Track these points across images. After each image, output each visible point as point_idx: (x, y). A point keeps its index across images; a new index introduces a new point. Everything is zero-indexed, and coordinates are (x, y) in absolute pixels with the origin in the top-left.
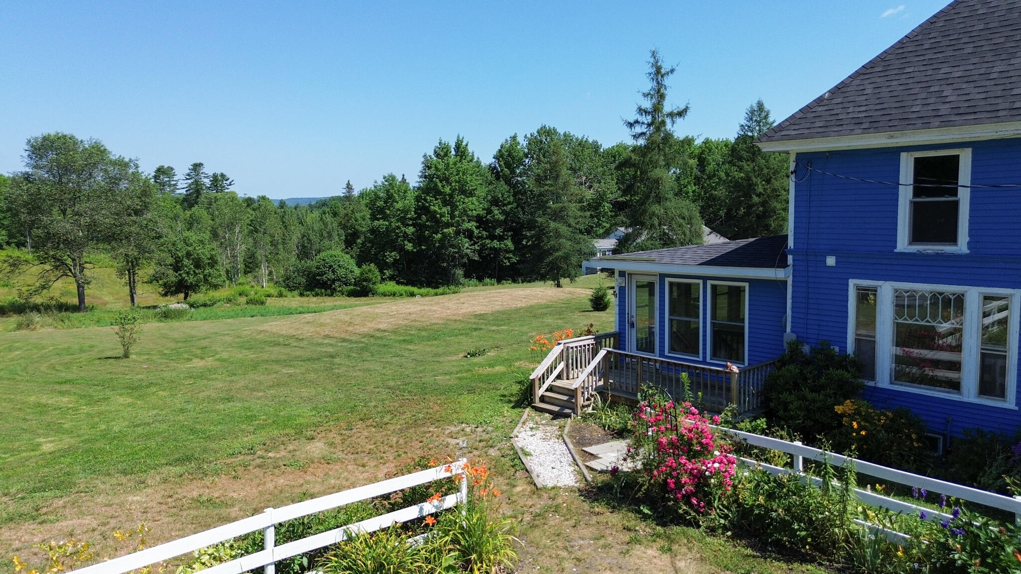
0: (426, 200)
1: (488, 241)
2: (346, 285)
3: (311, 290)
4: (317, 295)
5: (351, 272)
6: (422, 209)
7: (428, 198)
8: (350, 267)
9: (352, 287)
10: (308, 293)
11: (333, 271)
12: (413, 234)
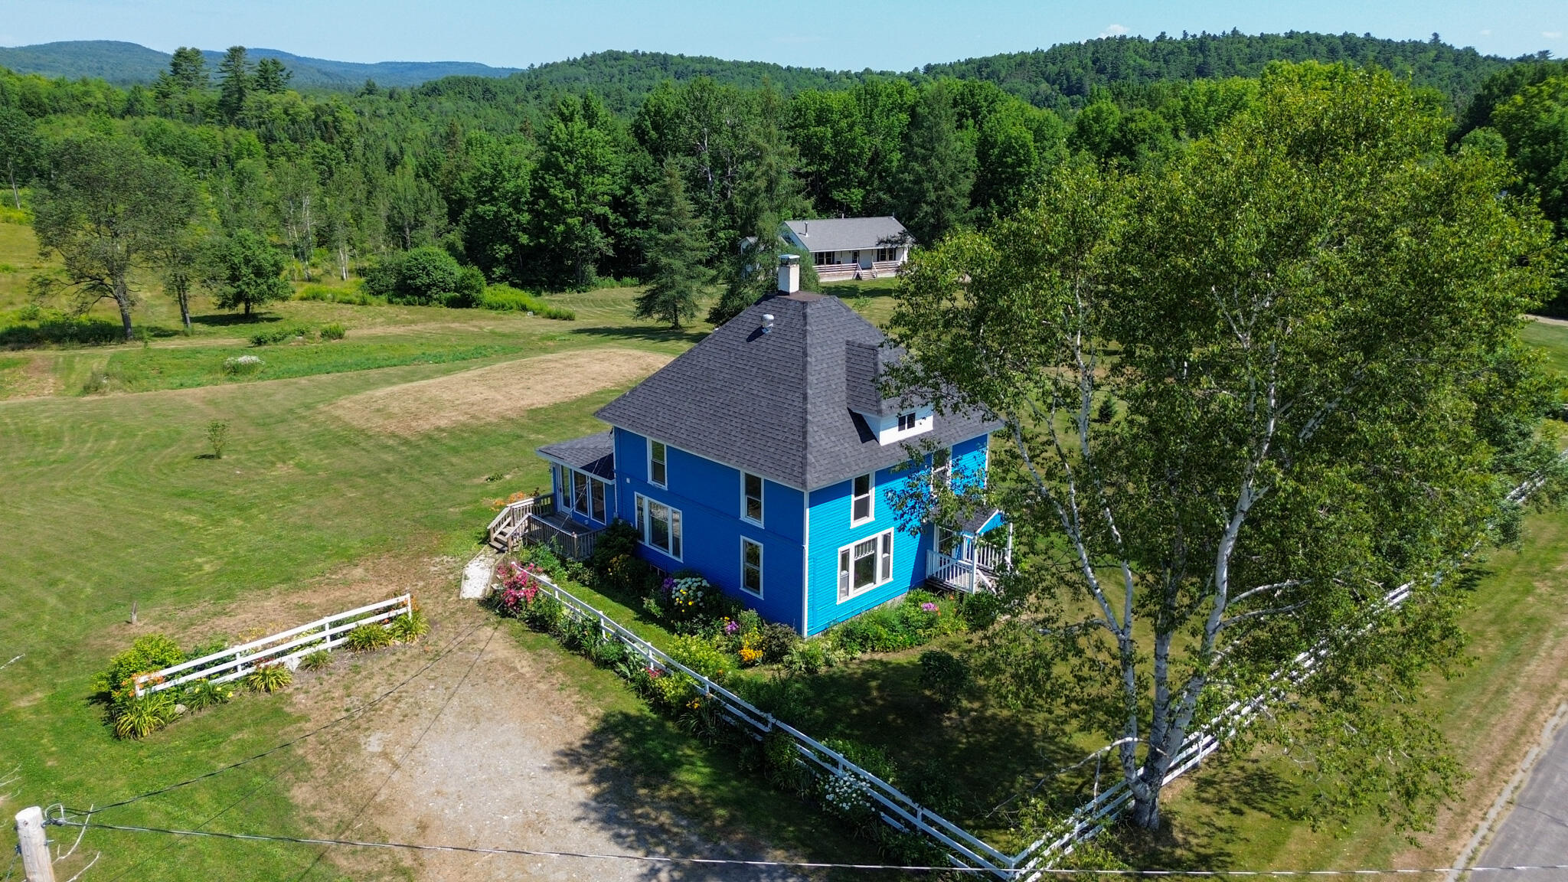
0: (543, 179)
1: (627, 230)
2: (444, 291)
3: (401, 296)
4: (409, 303)
5: (450, 274)
6: (540, 192)
7: (546, 176)
8: (448, 268)
9: (452, 294)
10: (398, 300)
11: (428, 274)
12: (528, 223)
